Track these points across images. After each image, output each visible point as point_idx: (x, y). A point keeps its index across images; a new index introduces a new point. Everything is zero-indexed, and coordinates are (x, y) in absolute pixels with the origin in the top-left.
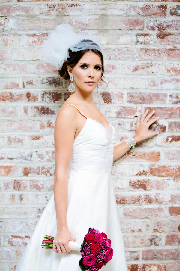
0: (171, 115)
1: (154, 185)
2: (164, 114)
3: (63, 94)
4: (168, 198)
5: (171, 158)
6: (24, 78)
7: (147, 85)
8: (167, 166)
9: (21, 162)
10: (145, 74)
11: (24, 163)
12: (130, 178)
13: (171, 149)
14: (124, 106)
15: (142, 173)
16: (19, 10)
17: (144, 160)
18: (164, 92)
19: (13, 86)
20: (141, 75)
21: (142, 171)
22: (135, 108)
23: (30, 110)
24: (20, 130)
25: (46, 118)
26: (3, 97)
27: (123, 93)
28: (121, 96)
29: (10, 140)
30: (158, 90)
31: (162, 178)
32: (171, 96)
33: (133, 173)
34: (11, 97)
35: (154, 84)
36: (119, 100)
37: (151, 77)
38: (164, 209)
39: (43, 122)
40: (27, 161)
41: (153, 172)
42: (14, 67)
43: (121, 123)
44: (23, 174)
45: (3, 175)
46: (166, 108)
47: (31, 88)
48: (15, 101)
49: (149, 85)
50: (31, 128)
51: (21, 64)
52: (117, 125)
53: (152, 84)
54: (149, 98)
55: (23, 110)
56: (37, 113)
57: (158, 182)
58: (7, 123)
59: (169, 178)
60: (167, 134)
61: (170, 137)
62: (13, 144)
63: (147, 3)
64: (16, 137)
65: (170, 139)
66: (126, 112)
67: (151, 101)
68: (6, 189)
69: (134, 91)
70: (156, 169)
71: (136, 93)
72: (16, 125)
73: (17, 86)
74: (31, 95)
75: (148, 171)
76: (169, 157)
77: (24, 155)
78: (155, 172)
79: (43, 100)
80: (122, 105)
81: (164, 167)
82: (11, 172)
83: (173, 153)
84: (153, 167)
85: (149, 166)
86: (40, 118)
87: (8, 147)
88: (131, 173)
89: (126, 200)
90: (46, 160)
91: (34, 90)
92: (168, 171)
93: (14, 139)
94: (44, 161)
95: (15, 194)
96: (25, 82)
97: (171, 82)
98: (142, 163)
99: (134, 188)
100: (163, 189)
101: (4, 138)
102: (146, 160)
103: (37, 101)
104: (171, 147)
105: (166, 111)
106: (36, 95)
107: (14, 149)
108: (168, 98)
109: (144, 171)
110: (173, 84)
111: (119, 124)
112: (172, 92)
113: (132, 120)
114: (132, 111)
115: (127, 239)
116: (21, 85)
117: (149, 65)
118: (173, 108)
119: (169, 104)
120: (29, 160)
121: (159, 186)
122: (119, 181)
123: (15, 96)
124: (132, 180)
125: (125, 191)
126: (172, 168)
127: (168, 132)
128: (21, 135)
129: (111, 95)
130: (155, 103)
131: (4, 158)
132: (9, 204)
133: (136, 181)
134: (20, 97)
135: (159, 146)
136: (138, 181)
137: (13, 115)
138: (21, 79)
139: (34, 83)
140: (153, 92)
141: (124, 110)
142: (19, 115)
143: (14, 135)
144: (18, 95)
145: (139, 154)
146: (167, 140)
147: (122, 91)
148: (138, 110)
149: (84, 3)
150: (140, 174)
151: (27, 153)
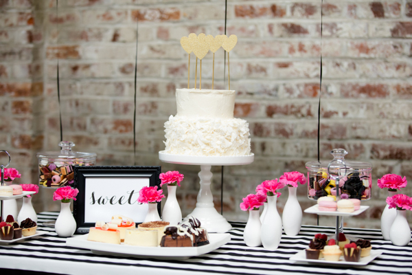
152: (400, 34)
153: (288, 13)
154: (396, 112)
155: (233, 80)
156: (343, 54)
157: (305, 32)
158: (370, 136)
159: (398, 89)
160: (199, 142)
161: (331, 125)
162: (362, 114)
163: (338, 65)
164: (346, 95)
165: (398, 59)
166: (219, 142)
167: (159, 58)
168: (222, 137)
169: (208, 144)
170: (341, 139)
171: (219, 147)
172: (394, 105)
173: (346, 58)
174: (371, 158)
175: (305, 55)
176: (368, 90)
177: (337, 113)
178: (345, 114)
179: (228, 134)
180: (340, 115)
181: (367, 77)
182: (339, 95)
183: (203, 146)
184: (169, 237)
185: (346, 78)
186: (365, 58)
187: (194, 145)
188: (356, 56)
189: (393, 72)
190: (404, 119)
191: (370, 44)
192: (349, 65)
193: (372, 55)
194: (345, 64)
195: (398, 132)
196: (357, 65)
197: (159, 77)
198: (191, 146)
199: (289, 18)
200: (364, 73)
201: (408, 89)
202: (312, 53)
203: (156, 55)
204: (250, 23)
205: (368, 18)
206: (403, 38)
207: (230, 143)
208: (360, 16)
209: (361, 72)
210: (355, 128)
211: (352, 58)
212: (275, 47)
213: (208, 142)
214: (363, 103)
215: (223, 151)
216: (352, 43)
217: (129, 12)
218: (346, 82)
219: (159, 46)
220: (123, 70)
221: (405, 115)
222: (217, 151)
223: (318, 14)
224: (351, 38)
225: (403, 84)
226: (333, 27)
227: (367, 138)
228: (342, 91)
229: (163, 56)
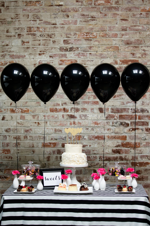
0: (131, 119)
1: (124, 151)
2: (128, 118)
3: (81, 108)
4: (130, 158)
5: (132, 139)
6: (62, 101)
7: (120, 104)
8: (130, 142)
9: (61, 141)
10: (119, 99)
11: (62, 141)
12: (112, 148)
13: (131, 134)
14: (109, 114)
15: (118, 146)
16: (59, 69)
17: (119, 140)
18: (128, 107)
19: (57, 105)
20: (117, 99)
21: (118, 145)
22: (114, 115)
23: (65, 116)
24: (60, 126)
25: (72, 120)
26: (52, 110)
27: (109, 108)
28: (108, 109)
29: (56, 130)
30: (125, 106)
31: (128, 148)
32: (131, 109)
33: (114, 146)
34: (56, 110)
35: (123, 104)
36: (107, 111)
37: (122, 100)
38: (129, 163)
39: (71, 122)
40: (64, 140)
41: (123, 145)
42: (58, 96)
43: (108, 122)
44: (62, 146)
45: (52, 147)
46: (129, 115)
47: (65, 106)
48: (58, 112)
49: (121, 104)
50: (65, 124)
51: (61, 94)
52: (106, 123)
53: (122, 104)
54: (121, 110)
55: (62, 116)
56: (68, 118)
57: (125, 150)
58: (54, 122)
59: (131, 148)
60: (130, 127)
61: (131, 129)
62: (57, 132)
63: (120, 66)
64: (58, 129)
65: (131, 130)
66: (110, 117)
67: (122, 112)
68: (54, 154)
69: (114, 107)
70: (125, 144)
71: (115, 108)
72: (58, 123)
73: (59, 105)
74: (66, 109)
75: (121, 145)
76: (131, 138)
77: (62, 137)
78: (124, 145)
79: (71, 111)
80: (108, 114)
81: (129, 143)
82: (56, 145)
83: (132, 136)
84: (123, 143)
85: (121, 142)
86: (70, 120)
87: (54, 134)
88: (113, 145)
89: (111, 159)
90: (72, 139)
91: (67, 107)
92: (130, 145)
93: (58, 130)
94: (72, 141)
95: (58, 156)
96: (63, 103)
97: (131, 103)
98: (118, 141)
99: (114, 153)
100: (128, 153)
101: (53, 129)
102: (120, 140)
103: (68, 112)
104: (131, 133)
105: (129, 116)
106: (68, 109)
107: (57, 135)
108: (130, 110)
109: (119, 145)
110: (132, 104)
111: (107, 123)
112: (132, 107)
113: (113, 121)
114: (113, 117)
115: (111, 178)
116: (61, 105)
117: (121, 95)
118: (132, 115)
119: (130, 113)
120: (65, 140)
121: (126, 152)
122: (107, 150)
123: (58, 110)
124: (113, 149)
125: (110, 155)
126: (132, 143)
127: (130, 126)
128: (61, 128)
129: (103, 109)
130: (124, 113)
131: (53, 139)
132: (55, 161)
133: (115, 150)
134: (60, 110)
135: (126, 133)
136: (116, 150)
137: (57, 119)
138: (61, 102)
139: (67, 103)
140: (123, 107)
141: (109, 116)
142: (60, 119)
143: (57, 128)
144: (59, 109)
145: (116, 137)
146: (130, 130)
147: (108, 107)
148: (116, 116)
149: (90, 66)
150: (117, 146)
151: (64, 136)
152: (109, 119)
153: (70, 111)
154: (108, 145)
155: (49, 134)
156: (89, 125)
157: (76, 118)
158: (99, 153)
159: (108, 137)
160: (76, 161)
161: (85, 150)
162: (96, 146)
163: (87, 129)
164: (90, 139)
165: (108, 127)
166: (81, 160)
167: (21, 127)
168: (82, 159)
169: (78, 161)
170: (89, 155)
171: (81, 162)
172: (107, 142)
173: (90, 127)
174: (99, 160)
175: (76, 126)
176: (98, 137)
177: (87, 146)
178: (90, 146)
179: (83, 158)
180: (88, 146)
181: (97, 133)
182: (88, 139)
183: (77, 162)
184: (83, 188)
185: (90, 134)
186: (97, 127)
187: (74, 162)
188: (93, 126)
189: (106, 131)
190: (111, 147)
191: (99, 122)
192: (91, 129)
193: (99, 126)
194: (90, 129)
195: (109, 151)
196: (94, 129)
197: (21, 133)
198: (73, 162)
199: (70, 113)
200: (97, 131)
201: (112, 137)
202: (78, 125)
203: (20, 125)
204: (55, 114)
205: (98, 113)
206: (110, 120)
207: (84, 161)
208: (95, 112)
209: (96, 131)
210: (94, 151)
211: (92, 127)
212: (65, 123)
213: (78, 160)
214: (96, 142)
215: (82, 163)
216: (92, 121)
217: (9, 109)
218: (90, 135)
219: (21, 122)
220: (6, 131)
221: (111, 146)
222: (81, 163)
223: (80, 112)
224: (92, 120)
225: (110, 135)
226: (85, 116)
227: (98, 154)
228: (89, 138)
229: (22, 126)
